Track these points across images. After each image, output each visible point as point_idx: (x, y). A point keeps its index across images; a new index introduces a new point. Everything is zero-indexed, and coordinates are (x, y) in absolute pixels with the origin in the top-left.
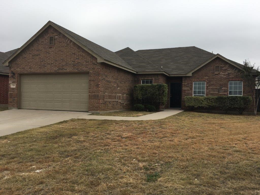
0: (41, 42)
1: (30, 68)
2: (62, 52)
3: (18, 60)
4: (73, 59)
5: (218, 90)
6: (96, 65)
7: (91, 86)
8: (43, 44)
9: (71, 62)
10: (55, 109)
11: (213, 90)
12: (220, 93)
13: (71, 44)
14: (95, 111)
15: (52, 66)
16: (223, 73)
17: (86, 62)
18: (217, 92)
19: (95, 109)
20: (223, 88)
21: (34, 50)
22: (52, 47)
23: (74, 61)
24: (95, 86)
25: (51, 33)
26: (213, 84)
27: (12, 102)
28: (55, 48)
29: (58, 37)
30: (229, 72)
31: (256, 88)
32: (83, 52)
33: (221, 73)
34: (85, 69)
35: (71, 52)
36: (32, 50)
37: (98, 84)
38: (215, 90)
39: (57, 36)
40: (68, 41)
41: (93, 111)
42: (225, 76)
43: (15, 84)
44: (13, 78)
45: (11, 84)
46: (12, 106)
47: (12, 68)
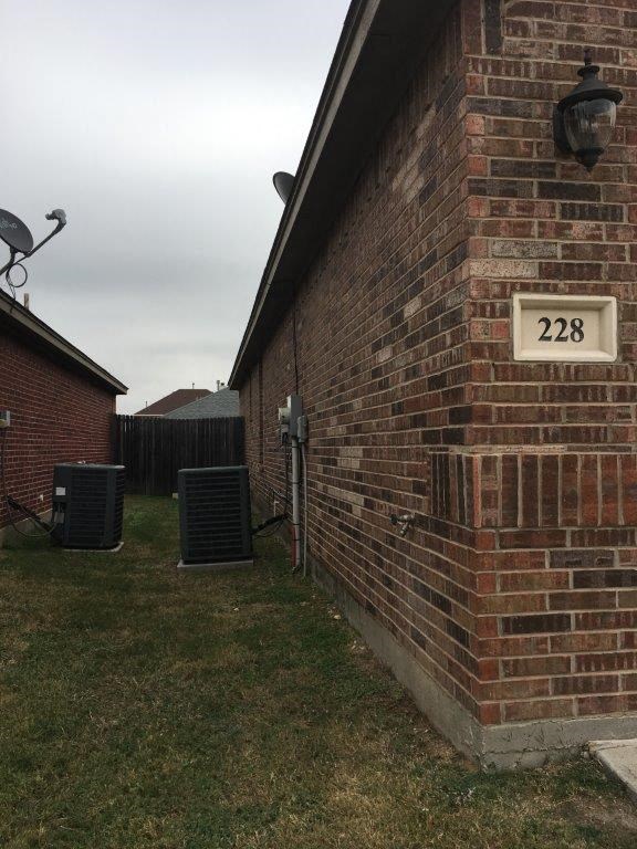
27: (562, 624)
43: (599, 309)
44: (546, 191)
45: (517, 297)
46: (563, 687)
47: (532, 22)
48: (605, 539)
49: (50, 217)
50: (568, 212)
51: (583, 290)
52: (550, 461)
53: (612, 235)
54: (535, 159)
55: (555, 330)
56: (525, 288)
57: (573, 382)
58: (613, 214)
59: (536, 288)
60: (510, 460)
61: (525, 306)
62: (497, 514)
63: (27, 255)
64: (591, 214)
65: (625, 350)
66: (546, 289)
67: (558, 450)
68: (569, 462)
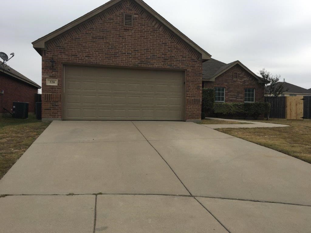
0: (109, 19)
1: (88, 56)
2: (146, 39)
3: (63, 41)
4: (164, 51)
5: (235, 97)
6: (196, 61)
7: (189, 87)
8: (113, 23)
9: (160, 54)
10: (130, 118)
11: (232, 97)
12: (237, 100)
13: (160, 30)
14: (195, 119)
15: (130, 58)
16: (240, 81)
17: (182, 57)
18: (235, 99)
19: (195, 117)
20: (240, 95)
21: (96, 29)
22: (128, 30)
23: (165, 54)
24: (195, 88)
25: (127, 8)
26: (231, 91)
27: (50, 110)
28: (134, 32)
29: (139, 16)
30: (245, 79)
31: (265, 96)
32: (178, 42)
33: (239, 80)
34: (181, 66)
35: (160, 41)
36: (91, 28)
37: (199, 87)
38: (233, 97)
39: (137, 14)
40: (155, 25)
41: (193, 119)
42: (242, 84)
43: (56, 80)
44: (50, 69)
45: (47, 79)
46: (50, 115)
47: (49, 53)
48: (55, 102)
49: (11, 54)
50: (53, 71)
51: (54, 79)
52: (49, 94)
53: (57, 73)
54: (49, 66)
55: (52, 82)
56: (48, 78)
57: (52, 87)
58: (58, 71)
59: (49, 78)
60: (45, 94)
61: (48, 80)
62: (44, 99)
63: (7, 61)
64: (55, 71)
65: (58, 84)
66: (50, 78)
67: (51, 93)
68: (52, 95)
